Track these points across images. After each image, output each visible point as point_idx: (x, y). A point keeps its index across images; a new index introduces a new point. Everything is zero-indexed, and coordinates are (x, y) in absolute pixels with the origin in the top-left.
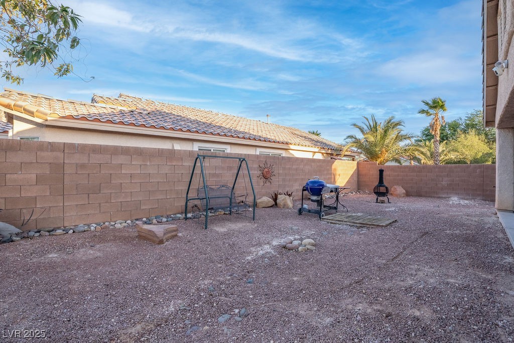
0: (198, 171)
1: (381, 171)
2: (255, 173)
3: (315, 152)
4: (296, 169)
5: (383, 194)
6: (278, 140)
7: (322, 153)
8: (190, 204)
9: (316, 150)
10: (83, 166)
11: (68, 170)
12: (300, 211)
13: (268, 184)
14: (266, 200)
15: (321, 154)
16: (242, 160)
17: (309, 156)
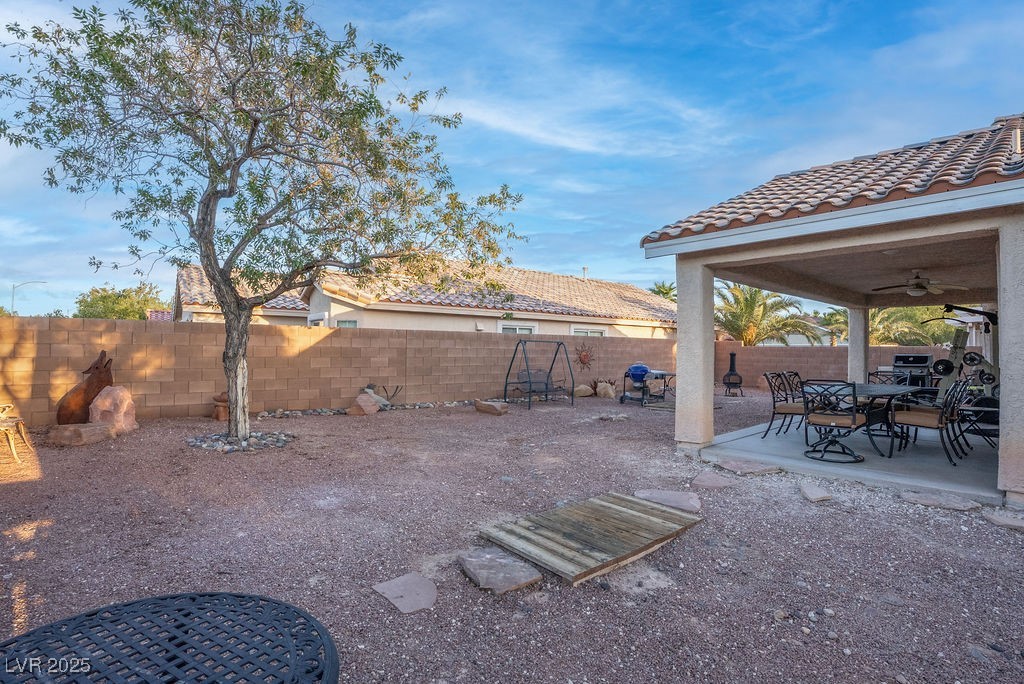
0: (519, 355)
1: (733, 356)
2: (573, 356)
3: (654, 328)
4: (622, 353)
5: (736, 385)
6: (599, 312)
7: (665, 328)
8: (510, 388)
9: (657, 324)
10: (419, 350)
11: (410, 354)
12: (622, 400)
13: (586, 370)
14: (583, 388)
15: (662, 331)
16: (560, 343)
17: (645, 334)
